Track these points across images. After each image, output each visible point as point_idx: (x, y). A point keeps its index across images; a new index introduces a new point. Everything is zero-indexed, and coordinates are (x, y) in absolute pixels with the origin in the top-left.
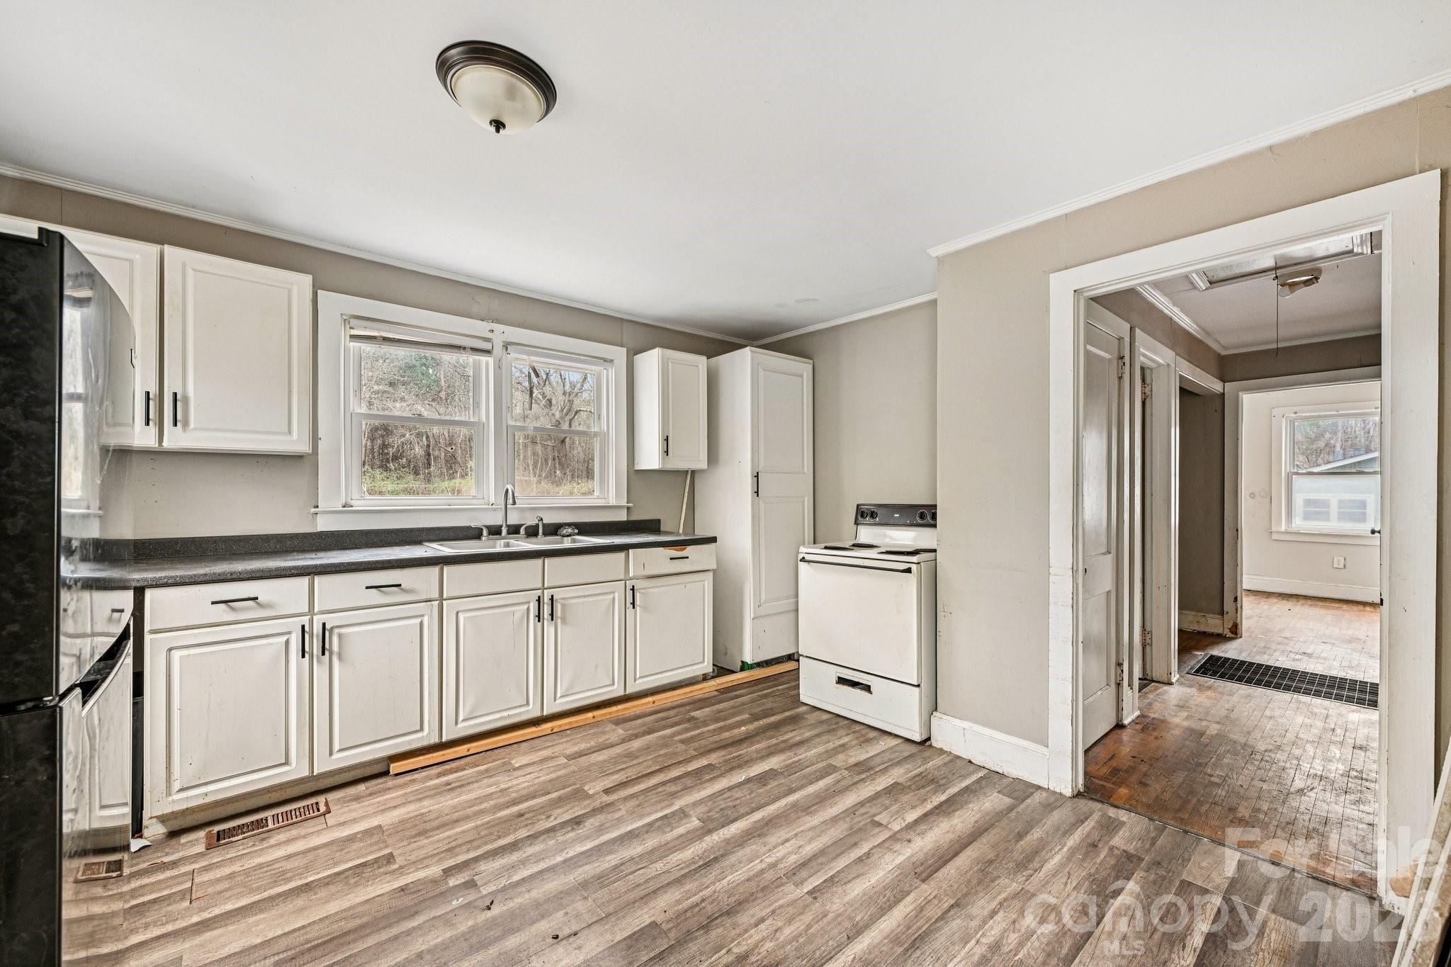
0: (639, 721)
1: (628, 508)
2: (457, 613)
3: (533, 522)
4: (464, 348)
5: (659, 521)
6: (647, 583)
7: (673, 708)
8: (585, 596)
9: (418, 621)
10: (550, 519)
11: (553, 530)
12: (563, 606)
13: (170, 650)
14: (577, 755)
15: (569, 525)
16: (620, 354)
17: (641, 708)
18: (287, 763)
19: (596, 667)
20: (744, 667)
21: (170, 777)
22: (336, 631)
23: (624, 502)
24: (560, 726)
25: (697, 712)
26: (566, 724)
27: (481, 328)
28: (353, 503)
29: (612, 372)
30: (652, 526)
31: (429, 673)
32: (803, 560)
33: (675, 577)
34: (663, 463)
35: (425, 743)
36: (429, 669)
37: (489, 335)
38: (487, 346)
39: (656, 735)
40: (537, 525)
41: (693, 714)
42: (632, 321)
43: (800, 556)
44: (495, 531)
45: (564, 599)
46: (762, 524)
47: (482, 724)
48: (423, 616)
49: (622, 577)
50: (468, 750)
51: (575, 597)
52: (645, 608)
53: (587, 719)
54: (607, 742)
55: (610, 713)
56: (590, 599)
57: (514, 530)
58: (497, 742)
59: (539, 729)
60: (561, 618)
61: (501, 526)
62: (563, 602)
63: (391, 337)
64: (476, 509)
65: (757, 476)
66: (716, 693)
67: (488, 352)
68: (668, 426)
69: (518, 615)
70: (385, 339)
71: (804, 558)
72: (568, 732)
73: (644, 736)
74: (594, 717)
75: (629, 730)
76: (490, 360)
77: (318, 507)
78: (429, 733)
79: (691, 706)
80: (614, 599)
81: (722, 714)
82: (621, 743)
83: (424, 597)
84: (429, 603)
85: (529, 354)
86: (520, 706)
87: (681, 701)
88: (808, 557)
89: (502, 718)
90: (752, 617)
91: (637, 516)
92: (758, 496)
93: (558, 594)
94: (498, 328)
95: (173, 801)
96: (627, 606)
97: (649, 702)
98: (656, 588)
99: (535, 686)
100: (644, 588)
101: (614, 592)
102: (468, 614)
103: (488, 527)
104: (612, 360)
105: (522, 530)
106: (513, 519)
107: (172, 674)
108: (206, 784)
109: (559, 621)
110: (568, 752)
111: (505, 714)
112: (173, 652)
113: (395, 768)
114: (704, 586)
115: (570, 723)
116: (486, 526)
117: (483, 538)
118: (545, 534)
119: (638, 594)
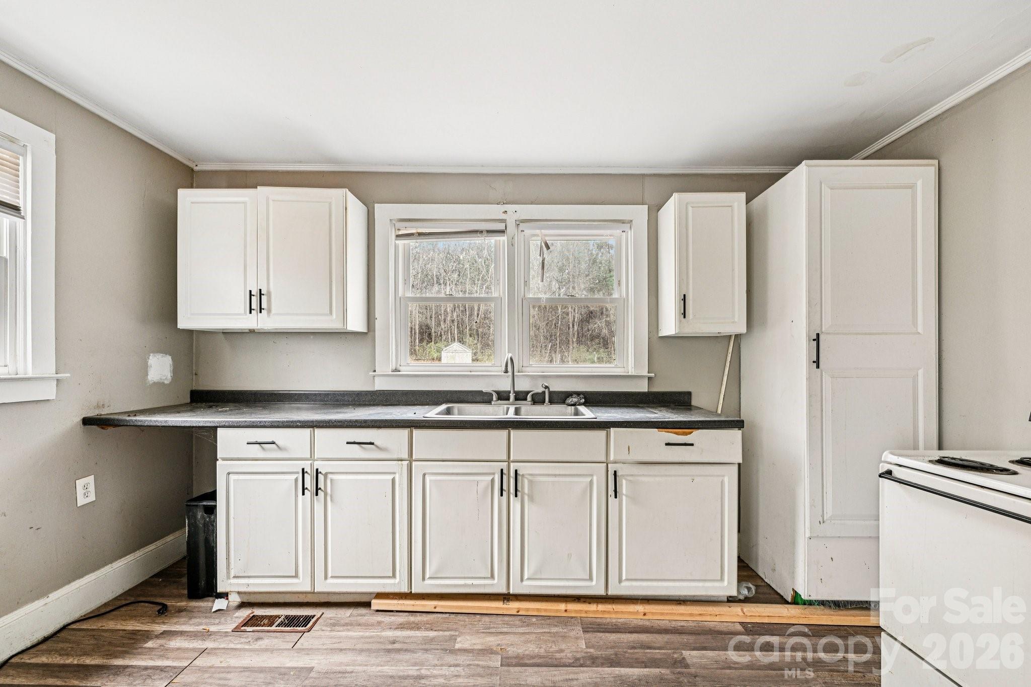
0: (613, 637)
1: (650, 379)
2: (424, 475)
3: (540, 390)
4: (481, 232)
5: (689, 394)
6: (636, 470)
7: (666, 631)
8: (555, 475)
9: (390, 477)
10: (558, 386)
11: (560, 398)
12: (531, 482)
13: (229, 474)
14: (514, 661)
15: (578, 394)
16: (640, 213)
17: (626, 616)
18: (296, 576)
19: (569, 556)
20: (796, 600)
21: (229, 565)
22: (330, 476)
23: (645, 372)
24: (527, 610)
25: (694, 653)
26: (533, 610)
27: (494, 211)
28: (401, 368)
29: (631, 234)
30: (681, 401)
31: (400, 527)
32: (888, 474)
33: (676, 467)
34: (680, 327)
35: (396, 590)
36: (400, 523)
37: (503, 217)
38: (501, 226)
39: (618, 671)
40: (544, 393)
41: (686, 653)
42: (655, 175)
43: (884, 468)
44: (503, 396)
45: (531, 475)
46: (828, 407)
47: (448, 586)
48: (394, 473)
49: (603, 459)
50: (435, 608)
51: (543, 475)
52: (633, 499)
53: (557, 611)
54: (558, 655)
55: (586, 612)
56: (561, 479)
57: (521, 396)
58: (462, 607)
59: (505, 606)
60: (528, 496)
61: (509, 392)
62: (530, 478)
63: (424, 231)
64: (491, 375)
65: (817, 339)
66: (739, 628)
67: (502, 232)
68: (688, 283)
69: (482, 486)
70: (420, 234)
71: (889, 472)
72: (534, 620)
73: (602, 665)
74: (566, 611)
75: (593, 647)
76: (503, 239)
77: (375, 371)
78: (399, 583)
79: (691, 639)
80: (591, 482)
81: (728, 671)
82: (569, 665)
83: (395, 457)
84: (400, 462)
85: (541, 228)
86: (484, 578)
87: (683, 624)
88: (898, 472)
89: (465, 586)
90: (808, 535)
91: (661, 387)
92: (818, 367)
93: (524, 469)
94: (510, 208)
95: (231, 584)
96: (609, 494)
97: (637, 613)
98: (651, 478)
99: (500, 561)
100: (632, 475)
101: (592, 475)
102: (434, 478)
103: (498, 393)
104: (631, 221)
105: (529, 398)
106: (521, 386)
107: (229, 491)
108: (249, 577)
109: (526, 498)
110: (512, 651)
111: (469, 582)
112: (230, 475)
113: (376, 604)
114: (722, 483)
115: (538, 610)
116: (495, 391)
117: (493, 403)
118: (551, 402)
119: (624, 482)
